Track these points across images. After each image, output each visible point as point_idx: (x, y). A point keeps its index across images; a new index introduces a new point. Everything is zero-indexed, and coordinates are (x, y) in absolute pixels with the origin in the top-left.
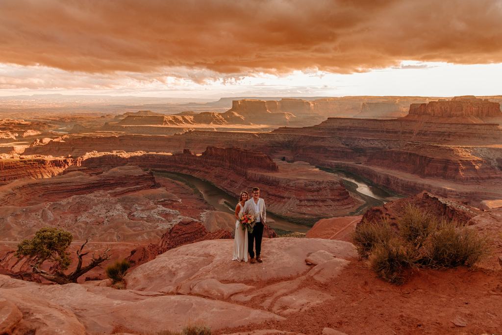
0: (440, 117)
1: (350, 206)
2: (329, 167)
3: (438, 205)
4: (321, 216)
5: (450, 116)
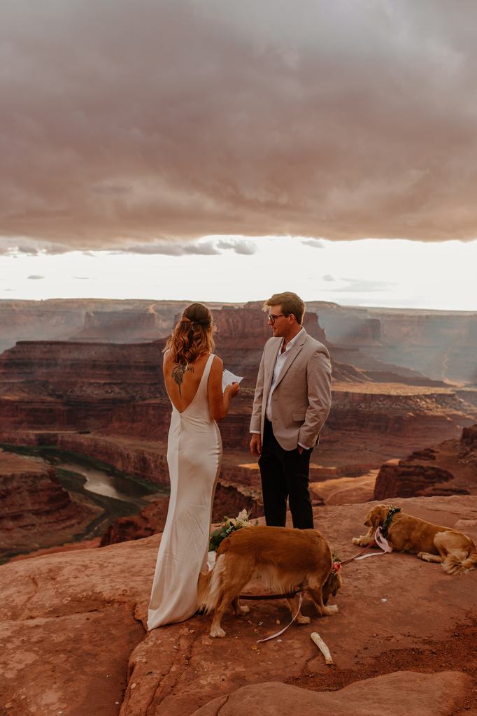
0: (226, 337)
1: (74, 521)
2: (24, 445)
4: (14, 552)
5: (244, 336)
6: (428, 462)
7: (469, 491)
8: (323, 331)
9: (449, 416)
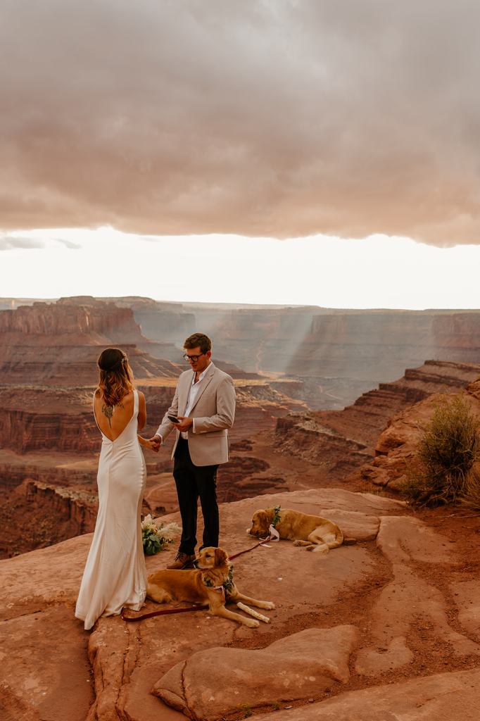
0: (39, 335)
3: (56, 503)
5: (57, 333)
6: (245, 452)
7: (285, 478)
8: (139, 326)
9: (264, 407)
